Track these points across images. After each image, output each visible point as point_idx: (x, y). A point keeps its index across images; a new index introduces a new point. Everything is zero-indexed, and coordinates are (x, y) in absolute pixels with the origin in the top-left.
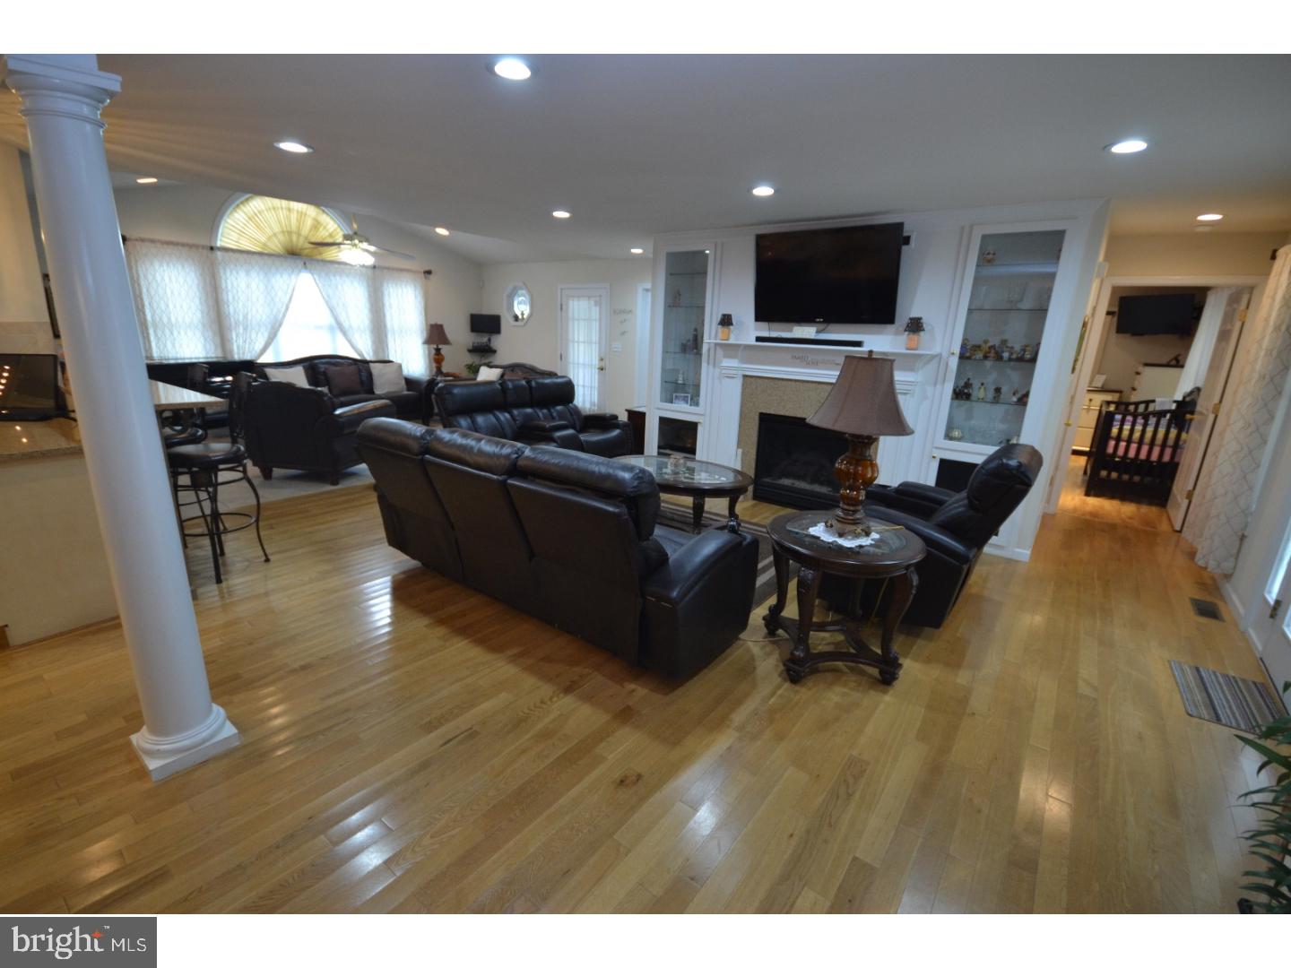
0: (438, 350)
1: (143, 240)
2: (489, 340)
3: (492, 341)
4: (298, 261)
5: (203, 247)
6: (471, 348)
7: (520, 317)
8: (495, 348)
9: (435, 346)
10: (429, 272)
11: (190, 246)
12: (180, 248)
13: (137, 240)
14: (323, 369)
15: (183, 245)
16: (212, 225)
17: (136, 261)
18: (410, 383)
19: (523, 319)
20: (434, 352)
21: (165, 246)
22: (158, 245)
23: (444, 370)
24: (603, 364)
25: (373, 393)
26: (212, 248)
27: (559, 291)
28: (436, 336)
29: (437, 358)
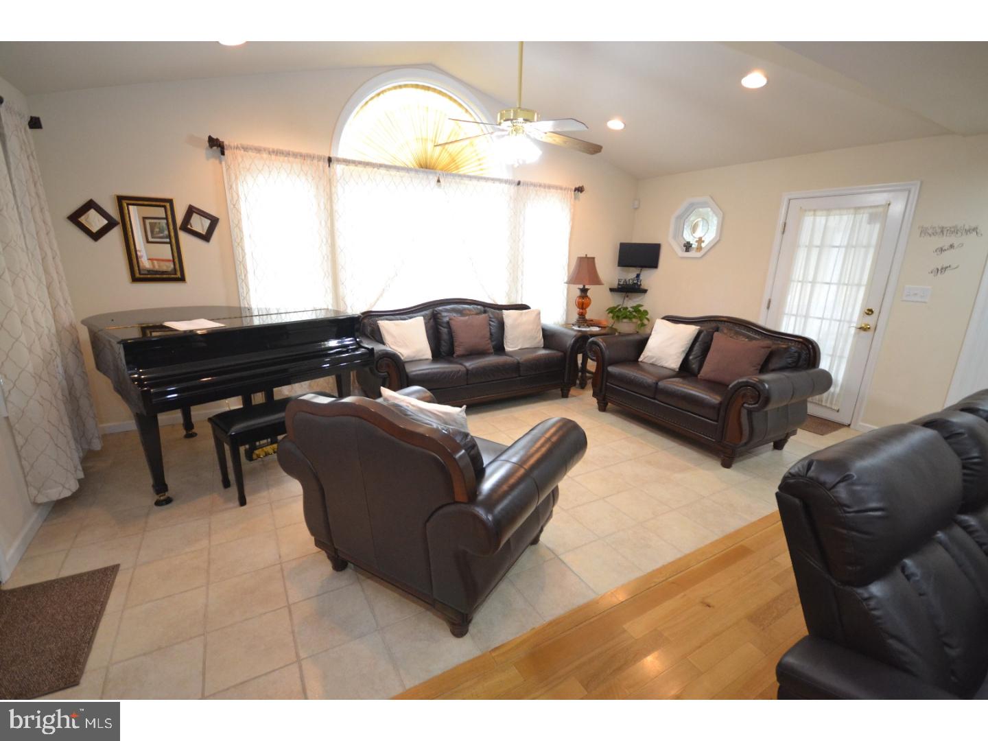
0: (584, 291)
1: (246, 149)
2: (638, 276)
3: (641, 278)
4: (431, 177)
5: (320, 158)
6: (615, 285)
7: (695, 245)
8: (646, 288)
9: (581, 287)
10: (580, 190)
11: (304, 157)
12: (291, 159)
13: (237, 148)
14: (447, 319)
15: (295, 155)
16: (333, 130)
17: (236, 178)
18: (549, 336)
19: (699, 248)
20: (578, 293)
21: (273, 157)
22: (265, 155)
23: (588, 317)
24: (870, 321)
25: (503, 349)
26: (330, 160)
27: (785, 203)
28: (584, 271)
29: (583, 301)
